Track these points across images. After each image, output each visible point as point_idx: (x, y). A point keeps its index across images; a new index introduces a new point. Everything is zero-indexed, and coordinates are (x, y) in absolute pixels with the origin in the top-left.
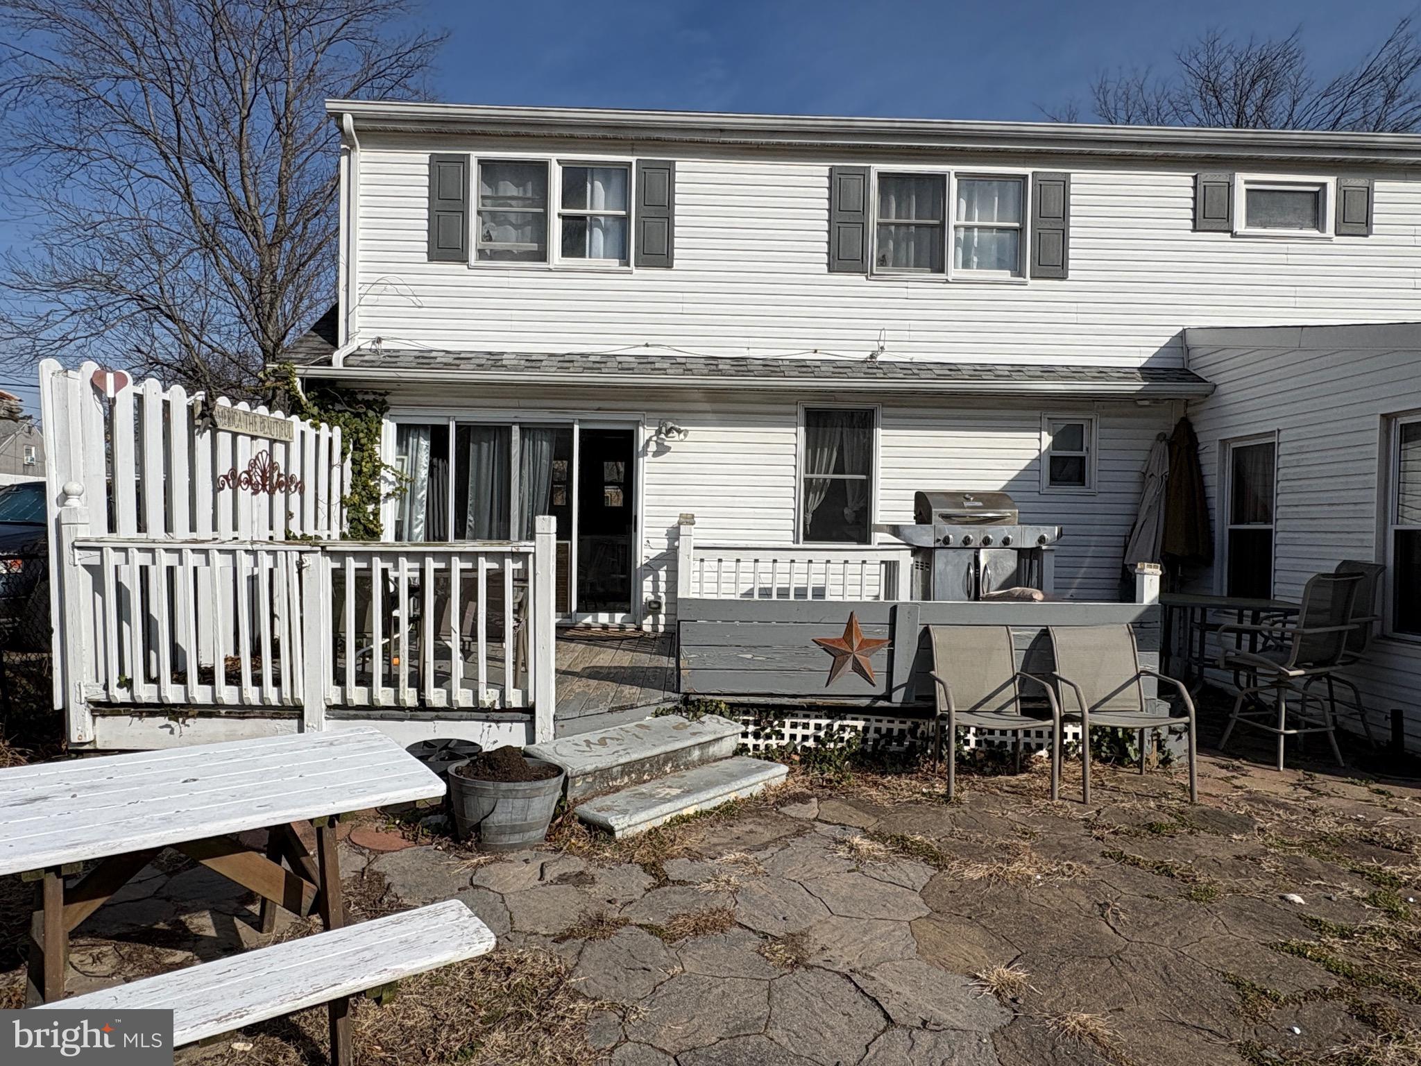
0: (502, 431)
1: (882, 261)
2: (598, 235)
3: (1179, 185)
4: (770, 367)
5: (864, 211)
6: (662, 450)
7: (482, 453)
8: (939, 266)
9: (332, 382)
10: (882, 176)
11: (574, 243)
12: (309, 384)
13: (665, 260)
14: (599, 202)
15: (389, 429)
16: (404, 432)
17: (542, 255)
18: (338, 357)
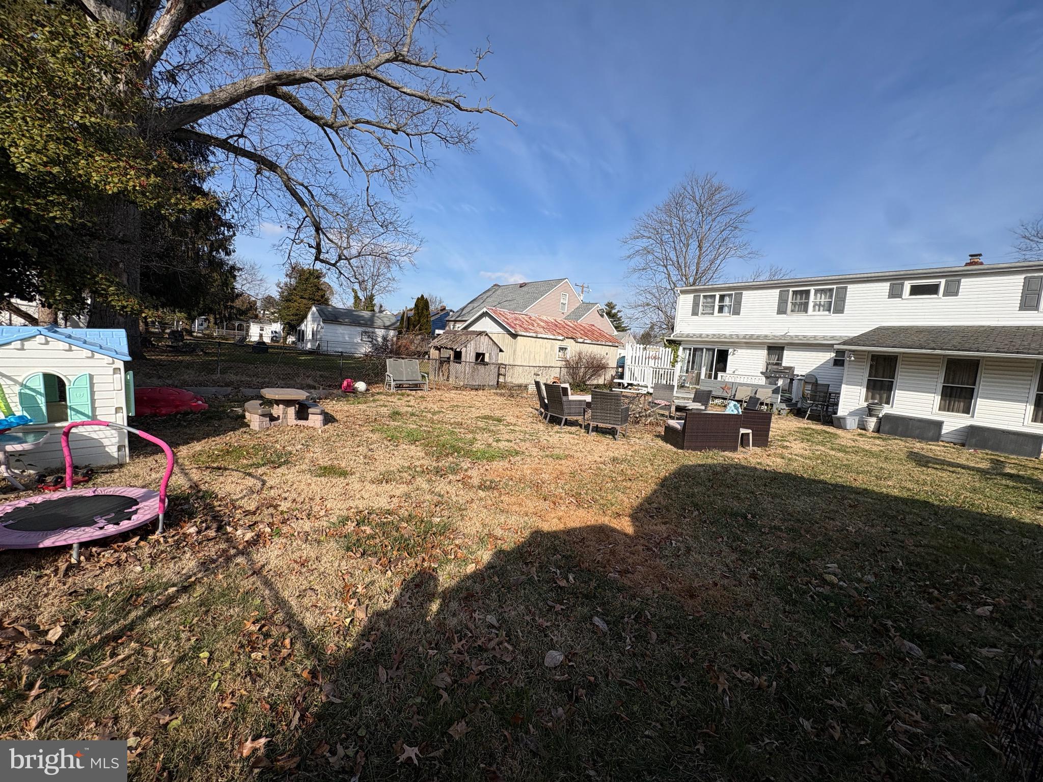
0: (702, 349)
1: (792, 311)
2: (726, 308)
3: (886, 286)
4: (758, 337)
5: (787, 300)
7: (698, 353)
8: (806, 311)
9: (672, 340)
10: (793, 291)
11: (721, 309)
12: (667, 340)
13: (738, 314)
14: (727, 301)
15: (681, 348)
16: (684, 349)
17: (713, 314)
18: (672, 336)
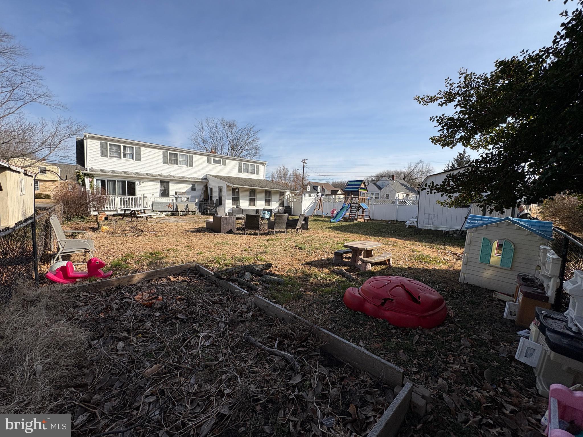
6: (140, 185)
